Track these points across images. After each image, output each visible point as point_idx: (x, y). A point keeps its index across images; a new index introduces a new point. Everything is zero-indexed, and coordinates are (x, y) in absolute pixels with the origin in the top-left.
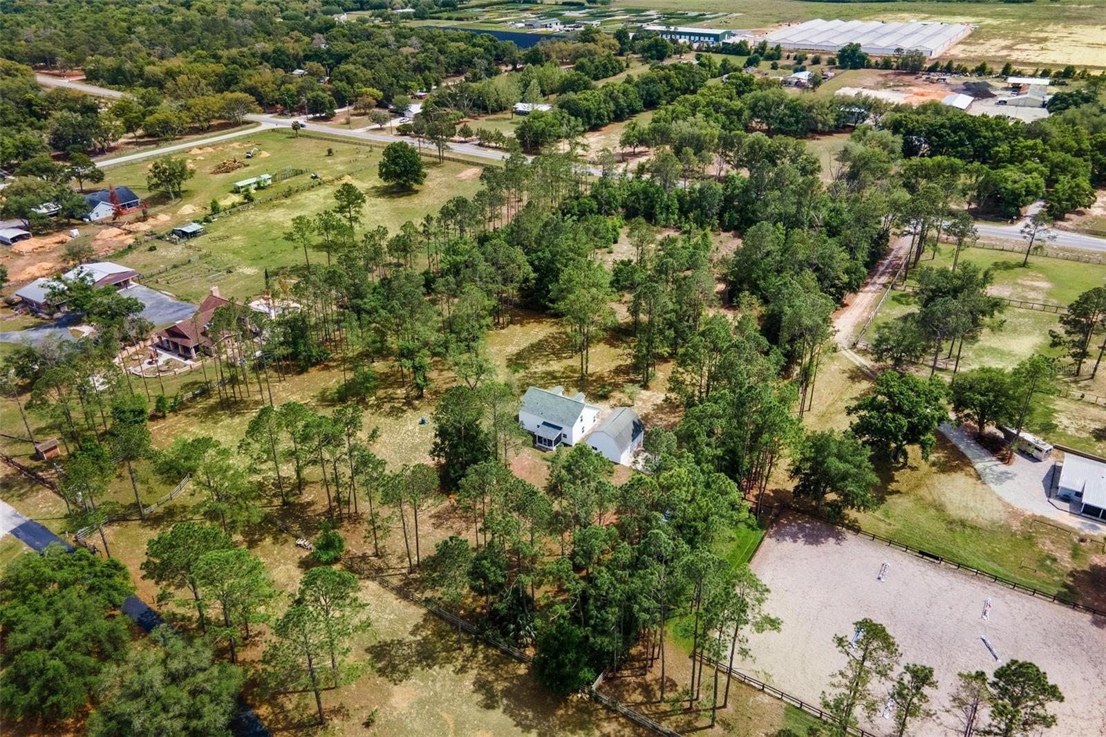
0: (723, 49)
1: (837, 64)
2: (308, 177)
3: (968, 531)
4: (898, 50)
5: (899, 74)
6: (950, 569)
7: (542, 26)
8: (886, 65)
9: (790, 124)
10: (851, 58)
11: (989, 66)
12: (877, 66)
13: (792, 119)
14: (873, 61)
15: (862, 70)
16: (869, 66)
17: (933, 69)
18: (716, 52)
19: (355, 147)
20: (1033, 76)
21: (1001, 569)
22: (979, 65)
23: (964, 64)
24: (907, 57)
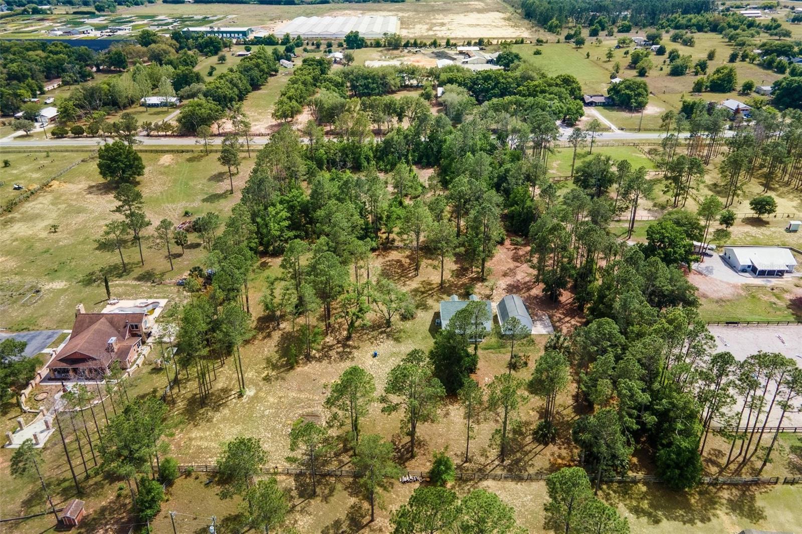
0: (257, 42)
1: (345, 46)
2: (11, 189)
3: (728, 303)
4: (385, 34)
5: (389, 50)
6: (744, 326)
7: (80, 33)
8: (378, 45)
9: (373, 89)
10: (354, 41)
11: (438, 41)
12: (371, 46)
13: (375, 85)
14: (369, 43)
15: (363, 49)
16: (366, 46)
17: (406, 45)
18: (252, 44)
19: (26, 154)
20: (463, 45)
21: (761, 317)
22: (432, 41)
23: (424, 41)
24: (391, 38)
